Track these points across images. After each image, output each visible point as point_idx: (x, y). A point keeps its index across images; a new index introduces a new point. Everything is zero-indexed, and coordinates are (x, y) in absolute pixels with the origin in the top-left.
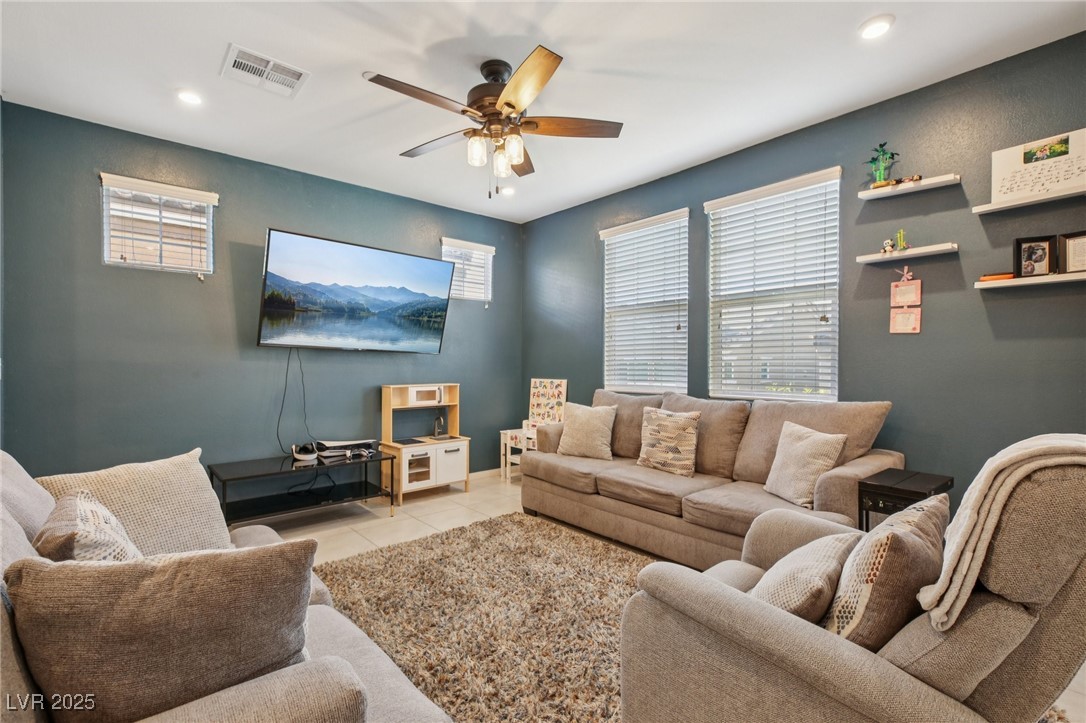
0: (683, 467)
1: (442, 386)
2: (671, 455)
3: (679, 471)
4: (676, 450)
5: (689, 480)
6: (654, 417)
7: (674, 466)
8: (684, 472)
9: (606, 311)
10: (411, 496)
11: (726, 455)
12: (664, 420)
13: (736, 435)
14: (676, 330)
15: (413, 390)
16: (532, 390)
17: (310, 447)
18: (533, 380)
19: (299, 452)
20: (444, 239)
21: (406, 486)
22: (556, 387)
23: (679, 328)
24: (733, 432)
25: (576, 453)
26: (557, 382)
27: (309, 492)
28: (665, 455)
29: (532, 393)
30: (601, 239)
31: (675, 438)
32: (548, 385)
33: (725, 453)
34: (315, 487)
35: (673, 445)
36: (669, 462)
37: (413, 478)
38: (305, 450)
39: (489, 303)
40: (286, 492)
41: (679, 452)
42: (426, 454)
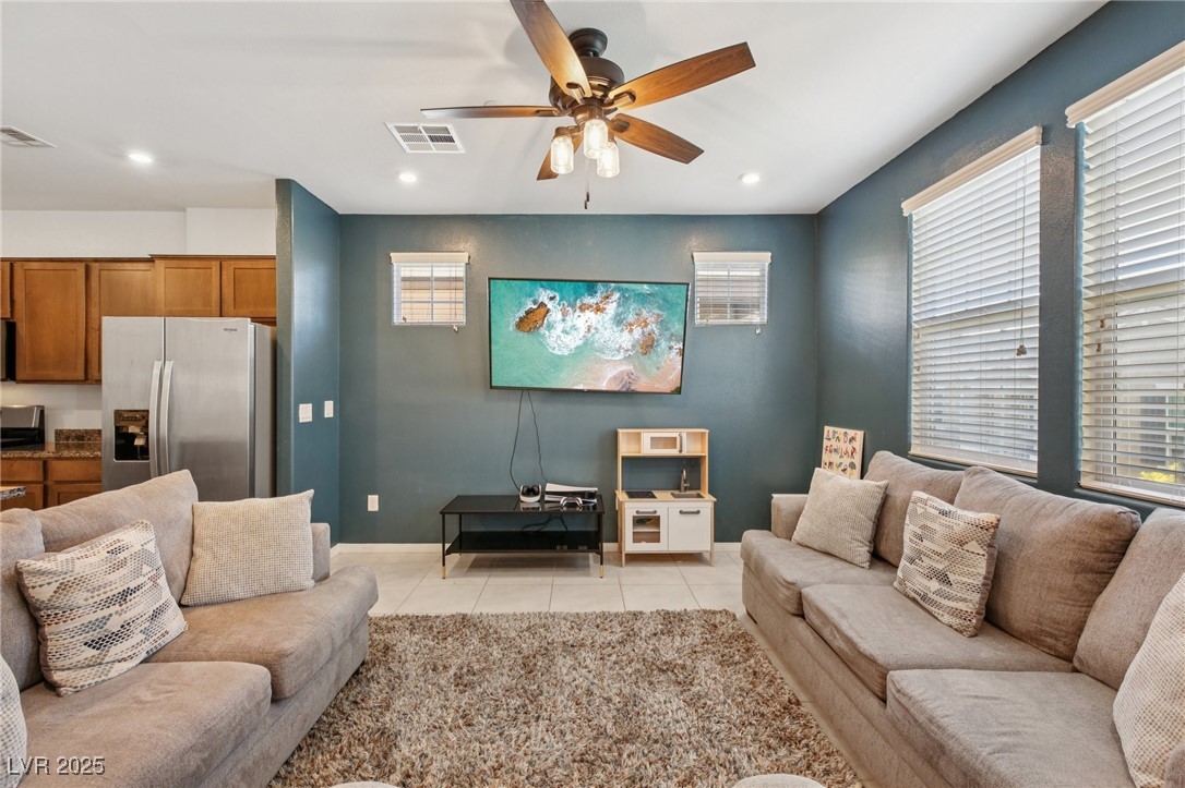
0: (955, 612)
1: (684, 432)
2: (934, 585)
3: (946, 618)
4: (944, 579)
5: (962, 640)
6: (920, 511)
7: (939, 606)
8: (955, 621)
9: (915, 326)
10: (635, 558)
11: (1062, 611)
12: (933, 519)
13: (1090, 576)
14: (1013, 355)
15: (647, 435)
16: (826, 443)
17: (536, 489)
18: (826, 428)
19: (523, 494)
20: (695, 254)
21: (630, 546)
22: (850, 441)
23: (1021, 351)
24: (1082, 568)
25: (815, 546)
26: (851, 432)
27: (539, 534)
28: (925, 582)
29: (824, 446)
30: (905, 214)
31: (945, 557)
32: (842, 437)
33: (1059, 608)
34: (546, 529)
35: (940, 567)
36: (930, 595)
37: (637, 538)
38: (530, 492)
39: (762, 326)
40: (520, 530)
41: (950, 584)
42: (655, 512)
